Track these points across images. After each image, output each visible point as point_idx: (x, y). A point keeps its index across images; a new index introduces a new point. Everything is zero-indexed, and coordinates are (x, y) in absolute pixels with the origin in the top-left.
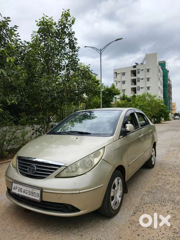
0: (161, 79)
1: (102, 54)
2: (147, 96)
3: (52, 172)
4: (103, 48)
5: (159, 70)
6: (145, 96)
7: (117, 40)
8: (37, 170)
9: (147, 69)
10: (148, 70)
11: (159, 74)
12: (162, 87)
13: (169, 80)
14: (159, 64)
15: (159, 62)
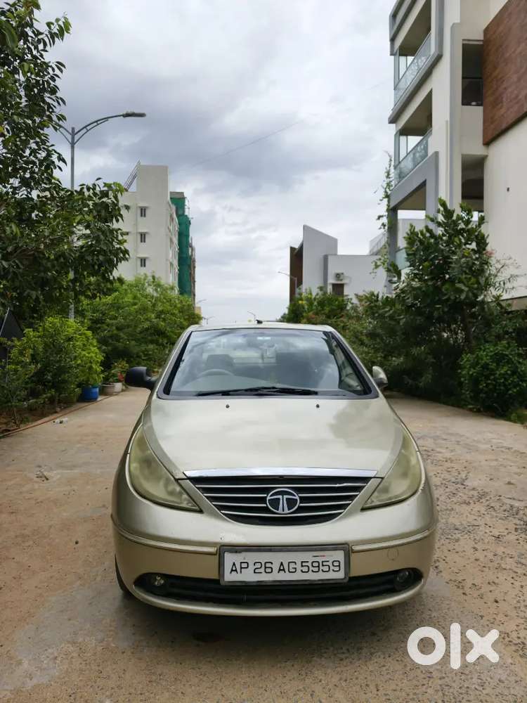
0: (176, 240)
1: (75, 146)
2: (149, 285)
3: (351, 498)
4: (81, 127)
5: (171, 216)
6: (143, 285)
7: (128, 115)
8: (303, 500)
9: (140, 207)
10: (143, 212)
11: (171, 228)
12: (176, 263)
13: (191, 247)
14: (171, 198)
15: (171, 193)
